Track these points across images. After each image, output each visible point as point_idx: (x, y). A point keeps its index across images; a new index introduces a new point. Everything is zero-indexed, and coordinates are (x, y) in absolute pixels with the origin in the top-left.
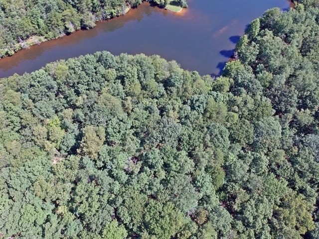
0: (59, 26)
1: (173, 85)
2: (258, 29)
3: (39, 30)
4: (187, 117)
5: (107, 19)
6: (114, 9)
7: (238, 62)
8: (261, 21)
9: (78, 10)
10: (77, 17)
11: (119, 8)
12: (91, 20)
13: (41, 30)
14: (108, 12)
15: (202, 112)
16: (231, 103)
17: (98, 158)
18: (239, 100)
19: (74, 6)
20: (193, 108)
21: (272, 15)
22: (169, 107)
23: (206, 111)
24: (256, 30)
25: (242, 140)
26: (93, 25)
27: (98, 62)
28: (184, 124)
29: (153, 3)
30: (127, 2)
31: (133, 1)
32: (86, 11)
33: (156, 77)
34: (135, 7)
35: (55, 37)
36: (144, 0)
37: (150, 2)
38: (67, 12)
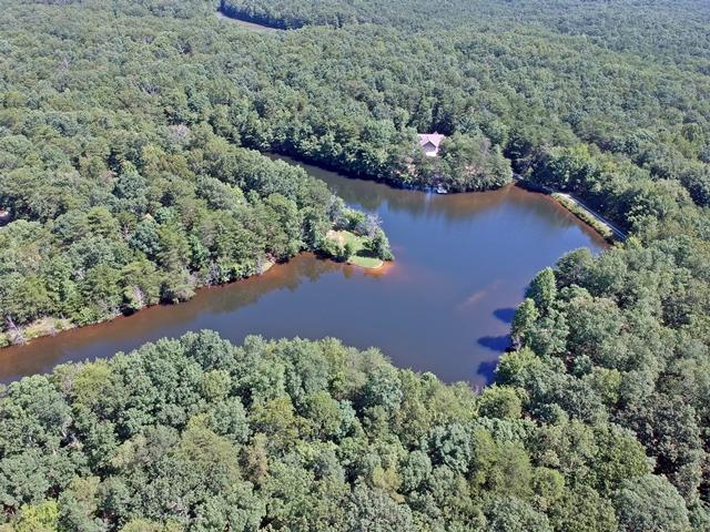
0: (109, 294)
1: (379, 401)
2: (553, 283)
3: (60, 305)
4: (424, 487)
5: (221, 283)
6: (240, 263)
7: (528, 352)
8: (557, 276)
9: (159, 264)
10: (155, 277)
11: (249, 262)
12: (185, 284)
13: (65, 303)
14: (225, 269)
15: (465, 469)
16: (535, 445)
18: (555, 432)
19: (150, 257)
20: (437, 460)
21: (576, 261)
22: (373, 458)
23: (473, 467)
26: (189, 293)
27: (187, 354)
28: (416, 506)
29: (323, 254)
30: (267, 250)
31: (280, 249)
32: (177, 265)
33: (331, 388)
34: (283, 260)
35: (96, 318)
36: (302, 250)
37: (315, 252)
38: (134, 266)
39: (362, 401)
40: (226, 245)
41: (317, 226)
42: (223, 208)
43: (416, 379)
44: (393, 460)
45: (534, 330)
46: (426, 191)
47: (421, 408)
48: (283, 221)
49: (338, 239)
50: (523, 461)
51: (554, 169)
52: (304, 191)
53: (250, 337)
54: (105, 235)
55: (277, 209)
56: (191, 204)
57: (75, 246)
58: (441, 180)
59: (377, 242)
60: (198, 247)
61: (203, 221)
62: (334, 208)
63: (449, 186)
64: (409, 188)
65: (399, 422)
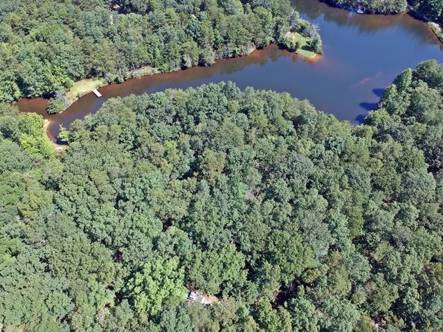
0: (176, 58)
1: (305, 122)
2: (410, 77)
3: (153, 60)
4: (321, 157)
5: (228, 58)
6: (238, 47)
7: (384, 111)
8: (414, 74)
9: (199, 44)
10: (197, 51)
11: (243, 47)
12: (211, 57)
13: (156, 60)
14: (231, 50)
15: (340, 153)
16: (374, 150)
17: (216, 184)
18: (385, 146)
19: (195, 39)
20: (328, 148)
21: (427, 67)
22: (299, 143)
23: (343, 153)
24: (408, 81)
25: (386, 188)
26: (213, 62)
27: (222, 91)
28: (316, 164)
29: (282, 46)
30: (253, 41)
31: (260, 41)
32: (208, 46)
33: (283, 115)
34: (260, 48)
35: (169, 69)
36: (271, 42)
37: (278, 45)
38: (188, 44)
39: (298, 121)
40: (233, 36)
41: (282, 28)
42: (232, 14)
43: (325, 116)
44: (309, 147)
45: (391, 101)
46: (350, 10)
47: (325, 128)
48: (264, 25)
49: (292, 38)
50: (367, 154)
51: (433, 7)
52: (277, 6)
53: (248, 87)
54: (174, 25)
55: (261, 17)
56: (214, 8)
57: (160, 30)
58: (361, 4)
59: (315, 42)
60: (219, 37)
61: (222, 22)
62: (293, 18)
63: (365, 9)
64: (340, 7)
65: (313, 133)
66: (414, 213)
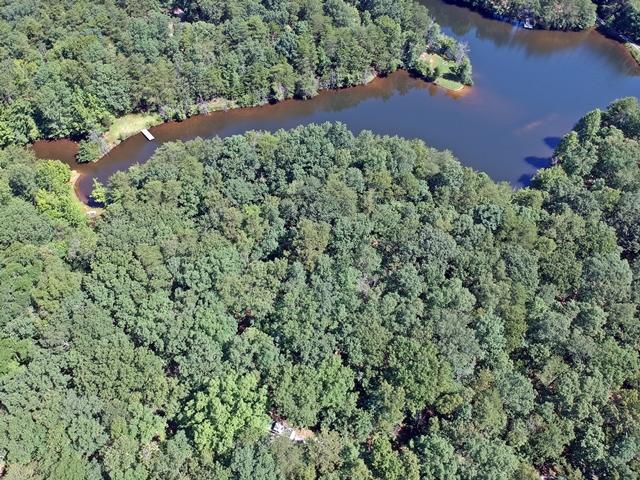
0: (262, 87)
1: (446, 183)
2: (598, 122)
3: (229, 90)
4: (467, 233)
5: (336, 88)
6: (351, 73)
7: (559, 169)
8: (604, 117)
9: (295, 67)
10: (292, 78)
11: (358, 74)
12: (312, 86)
13: (233, 90)
14: (341, 77)
15: (494, 229)
16: (543, 225)
17: (316, 268)
18: (559, 219)
19: (290, 61)
20: (477, 220)
21: (623, 107)
22: (436, 213)
23: (499, 228)
24: (595, 127)
25: (560, 280)
26: (314, 93)
27: (326, 136)
28: (460, 243)
29: (415, 73)
30: (372, 65)
31: (382, 65)
32: (307, 70)
33: (414, 172)
34: (383, 75)
35: (252, 104)
36: (399, 67)
37: (409, 71)
38: (279, 67)
39: (435, 182)
40: (344, 58)
41: (415, 48)
42: (344, 26)
43: (475, 175)
44: (449, 219)
45: (570, 155)
46: (514, 24)
47: (474, 192)
48: (389, 42)
49: (429, 61)
50: (533, 230)
51: (633, 21)
52: (409, 15)
53: (364, 131)
54: (260, 39)
55: (386, 30)
56: (319, 17)
57: (240, 47)
58: (530, 15)
59: (463, 68)
60: (324, 57)
61: (329, 36)
62: (431, 32)
63: (535, 22)
64: (499, 19)
65: (456, 199)
66: (600, 317)
